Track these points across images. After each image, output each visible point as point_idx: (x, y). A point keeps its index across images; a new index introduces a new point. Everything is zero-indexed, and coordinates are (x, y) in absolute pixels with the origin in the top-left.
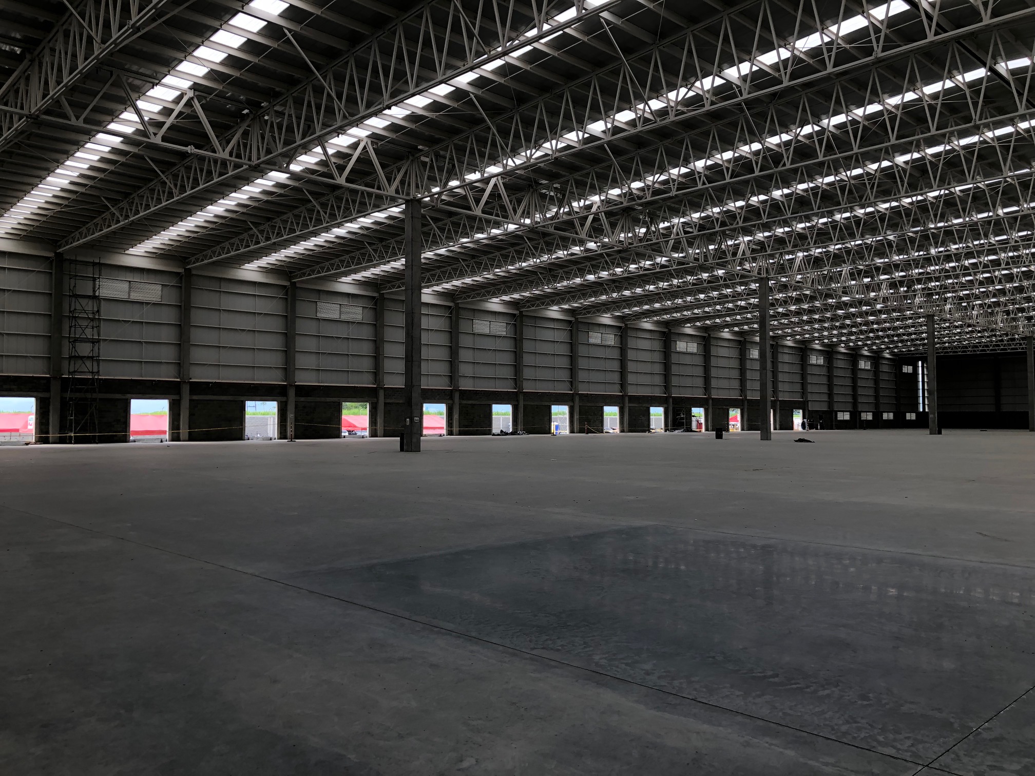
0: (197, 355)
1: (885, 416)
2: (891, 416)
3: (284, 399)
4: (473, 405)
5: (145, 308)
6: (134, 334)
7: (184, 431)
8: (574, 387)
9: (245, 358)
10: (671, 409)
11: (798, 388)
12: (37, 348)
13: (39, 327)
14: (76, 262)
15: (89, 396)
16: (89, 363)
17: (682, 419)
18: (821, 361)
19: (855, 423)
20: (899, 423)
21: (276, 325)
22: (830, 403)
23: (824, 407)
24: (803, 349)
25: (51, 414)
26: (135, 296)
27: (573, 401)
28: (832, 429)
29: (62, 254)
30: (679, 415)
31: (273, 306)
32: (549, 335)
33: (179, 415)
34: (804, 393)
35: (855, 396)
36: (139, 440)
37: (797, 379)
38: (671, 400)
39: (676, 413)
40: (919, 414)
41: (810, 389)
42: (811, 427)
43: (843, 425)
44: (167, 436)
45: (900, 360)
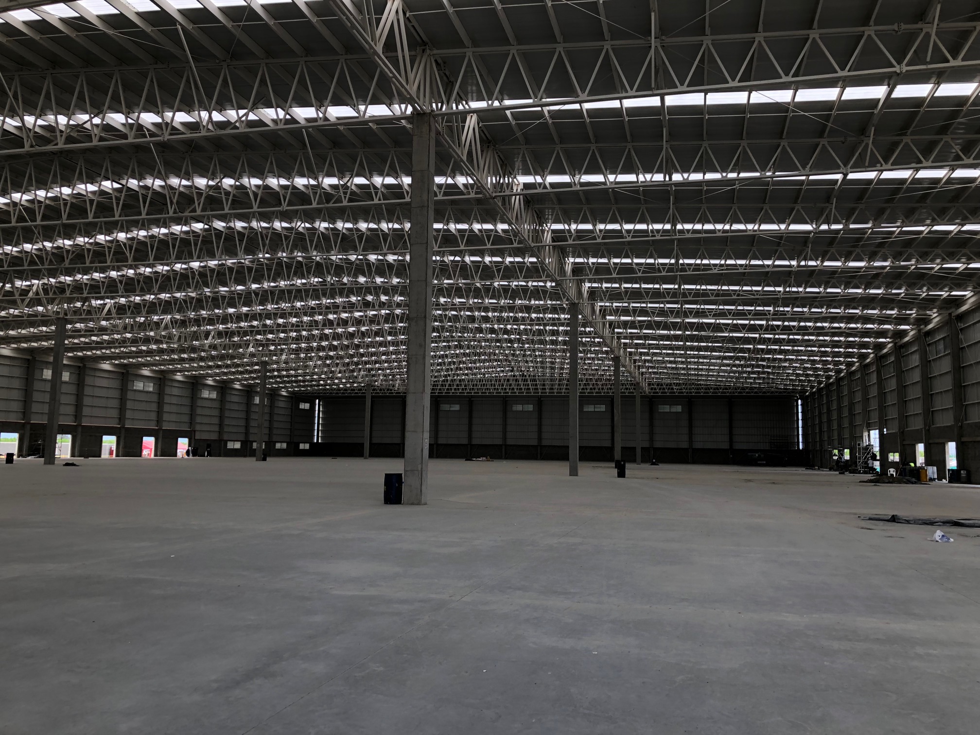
1: (278, 446)
2: (284, 446)
10: (27, 435)
11: (186, 419)
17: (40, 445)
18: (214, 395)
19: (246, 451)
20: (293, 451)
22: (220, 433)
23: (214, 437)
24: (195, 384)
28: (220, 456)
30: (37, 441)
34: (192, 423)
35: (247, 427)
37: (187, 410)
38: (28, 427)
39: (34, 437)
40: (312, 445)
41: (199, 419)
42: (195, 454)
43: (234, 453)
45: (296, 398)
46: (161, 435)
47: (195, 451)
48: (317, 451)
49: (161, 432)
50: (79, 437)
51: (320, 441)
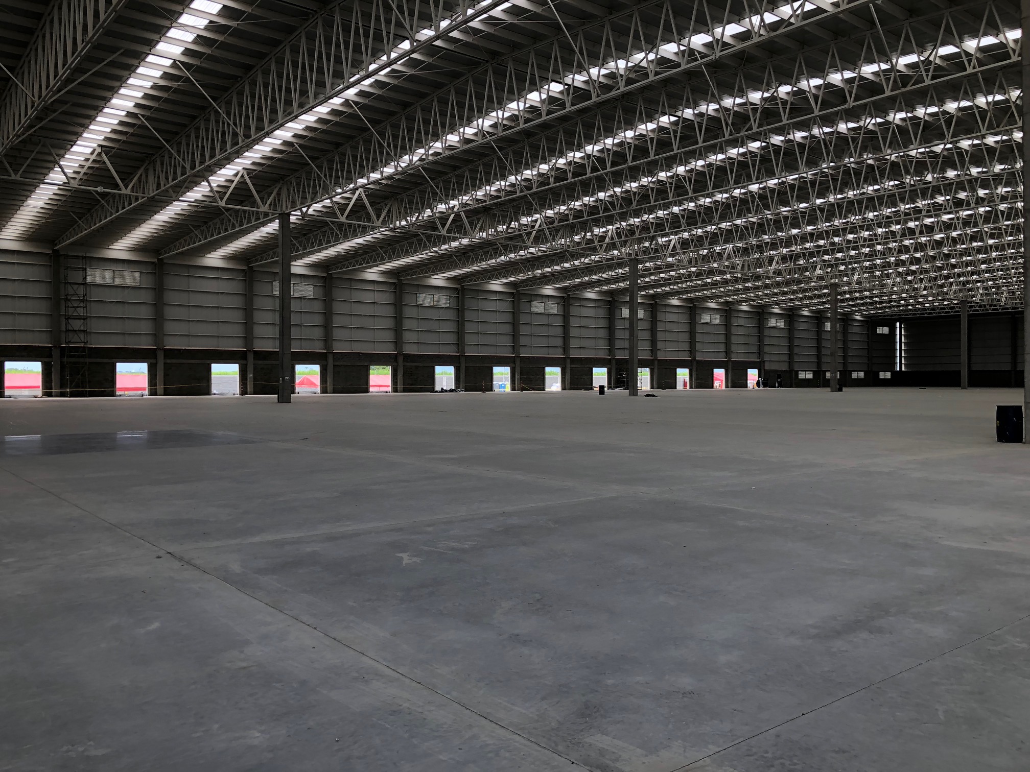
0: (170, 328)
1: (854, 375)
2: (862, 375)
3: (244, 362)
4: (417, 367)
5: (126, 291)
6: (118, 312)
7: (160, 388)
8: (515, 350)
9: (210, 330)
10: (614, 369)
11: (754, 349)
12: (41, 324)
13: (43, 308)
14: (67, 256)
15: (82, 360)
16: (82, 336)
17: (624, 378)
18: (781, 324)
19: (819, 381)
20: (872, 381)
21: (238, 302)
22: (790, 363)
23: (784, 367)
24: (761, 313)
25: (53, 374)
26: (118, 282)
27: (514, 362)
28: (791, 387)
29: (58, 250)
30: (622, 374)
31: (234, 287)
32: (491, 306)
33: (156, 375)
34: (760, 353)
35: (819, 356)
36: (124, 395)
37: (754, 340)
38: (614, 362)
39: (619, 372)
40: (894, 373)
41: (767, 350)
42: (765, 385)
43: (806, 384)
44: (146, 392)
45: (872, 322)
46: (730, 367)
47: (767, 381)
48: (900, 380)
49: (731, 363)
50: (656, 370)
51: (903, 369)
